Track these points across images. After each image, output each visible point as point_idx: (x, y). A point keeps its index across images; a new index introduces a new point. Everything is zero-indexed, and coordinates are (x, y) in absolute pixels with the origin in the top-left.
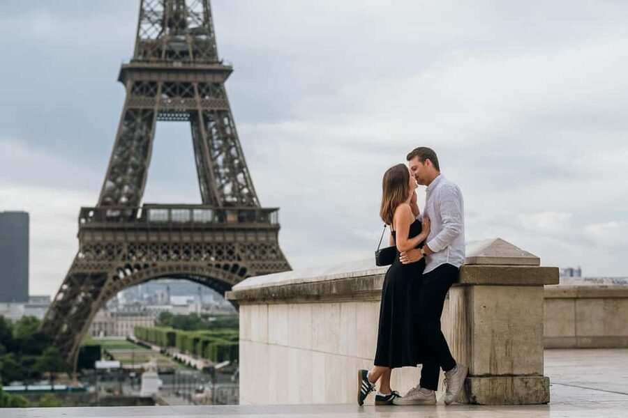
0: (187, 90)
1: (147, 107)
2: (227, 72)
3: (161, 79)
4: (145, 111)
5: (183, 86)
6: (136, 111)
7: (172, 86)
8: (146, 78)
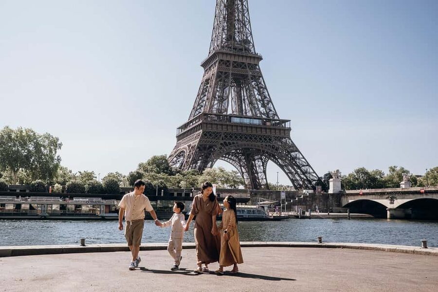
0: (243, 66)
1: (226, 71)
2: (260, 58)
3: (232, 59)
4: (226, 73)
5: (241, 64)
6: (222, 72)
7: (237, 63)
8: (225, 58)
